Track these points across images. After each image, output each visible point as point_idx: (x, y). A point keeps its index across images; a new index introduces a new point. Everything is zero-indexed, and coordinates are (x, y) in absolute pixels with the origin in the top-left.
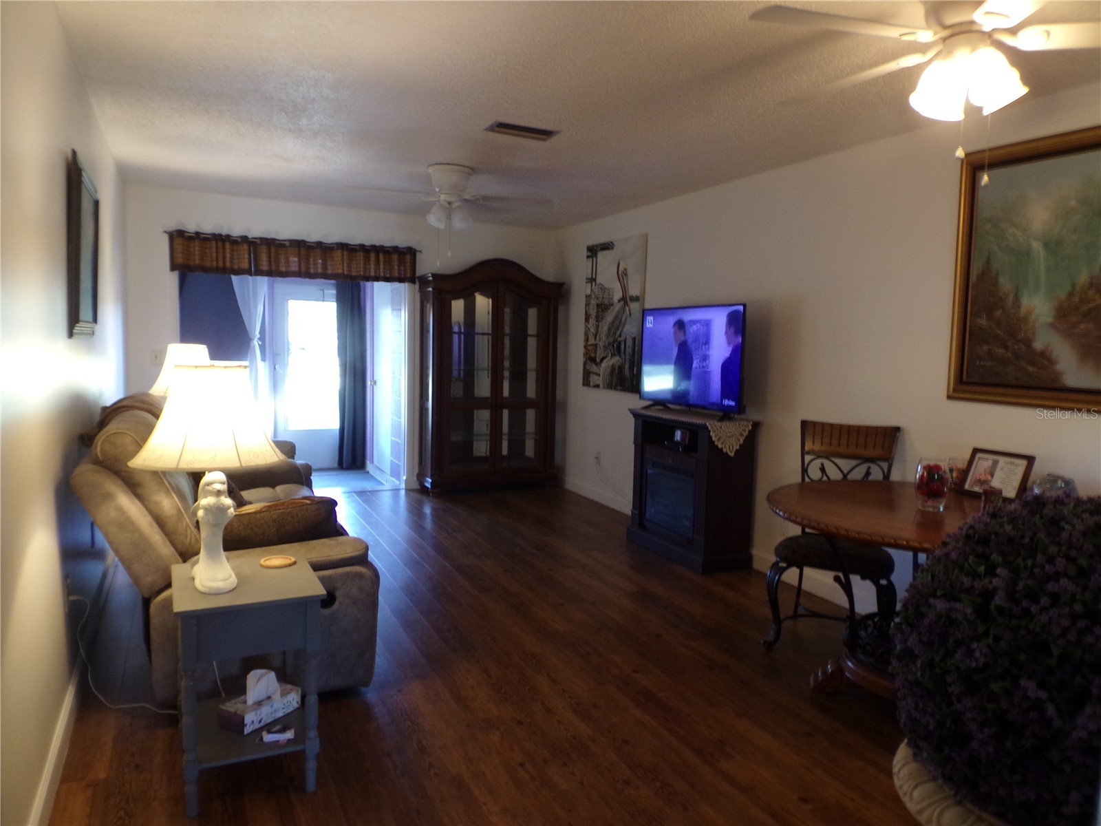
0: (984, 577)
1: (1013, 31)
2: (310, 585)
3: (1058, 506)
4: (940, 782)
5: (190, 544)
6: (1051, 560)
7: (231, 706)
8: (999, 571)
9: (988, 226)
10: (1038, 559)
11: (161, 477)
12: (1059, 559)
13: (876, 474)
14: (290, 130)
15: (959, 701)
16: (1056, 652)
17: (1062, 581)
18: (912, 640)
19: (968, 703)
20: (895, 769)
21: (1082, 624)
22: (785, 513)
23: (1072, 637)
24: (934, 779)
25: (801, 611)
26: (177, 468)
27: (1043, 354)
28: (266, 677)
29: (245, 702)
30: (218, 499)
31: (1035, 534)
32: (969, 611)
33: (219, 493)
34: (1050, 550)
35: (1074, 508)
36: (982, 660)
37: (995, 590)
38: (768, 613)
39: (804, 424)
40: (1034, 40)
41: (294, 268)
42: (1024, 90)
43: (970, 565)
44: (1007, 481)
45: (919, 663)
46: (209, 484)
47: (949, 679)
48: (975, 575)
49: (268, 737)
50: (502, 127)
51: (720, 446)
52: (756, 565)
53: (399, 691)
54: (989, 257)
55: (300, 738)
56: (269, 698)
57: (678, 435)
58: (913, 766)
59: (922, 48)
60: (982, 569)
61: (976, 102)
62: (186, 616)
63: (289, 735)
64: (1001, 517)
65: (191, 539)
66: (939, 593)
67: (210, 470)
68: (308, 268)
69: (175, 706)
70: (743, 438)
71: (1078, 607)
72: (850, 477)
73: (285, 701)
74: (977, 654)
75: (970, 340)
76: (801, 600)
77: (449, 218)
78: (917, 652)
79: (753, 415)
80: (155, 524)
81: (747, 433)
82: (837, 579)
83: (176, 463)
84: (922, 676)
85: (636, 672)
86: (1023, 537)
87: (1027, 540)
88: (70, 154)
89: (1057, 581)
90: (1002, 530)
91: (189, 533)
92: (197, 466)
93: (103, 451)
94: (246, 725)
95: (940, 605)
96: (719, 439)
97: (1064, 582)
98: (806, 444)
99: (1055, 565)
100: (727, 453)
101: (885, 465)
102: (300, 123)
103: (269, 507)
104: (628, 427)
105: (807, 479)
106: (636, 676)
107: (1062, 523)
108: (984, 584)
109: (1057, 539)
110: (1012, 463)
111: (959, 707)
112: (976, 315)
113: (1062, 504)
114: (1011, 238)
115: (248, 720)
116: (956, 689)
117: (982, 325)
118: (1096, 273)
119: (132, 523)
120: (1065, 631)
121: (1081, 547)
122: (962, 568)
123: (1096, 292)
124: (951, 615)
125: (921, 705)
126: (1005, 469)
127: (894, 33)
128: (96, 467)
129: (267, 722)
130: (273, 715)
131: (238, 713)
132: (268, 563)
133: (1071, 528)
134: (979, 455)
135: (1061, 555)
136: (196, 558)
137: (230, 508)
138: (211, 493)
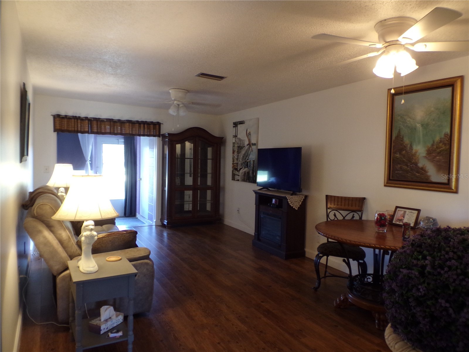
0: (422, 260)
1: (413, 44)
2: (129, 269)
3: (446, 232)
4: (405, 341)
5: (74, 252)
6: (447, 253)
7: (95, 322)
8: (428, 258)
9: (399, 118)
10: (442, 252)
11: (61, 222)
12: (451, 253)
13: (357, 217)
14: (112, 74)
15: (414, 309)
16: (452, 288)
17: (452, 261)
18: (394, 285)
19: (418, 309)
20: (386, 337)
21: (461, 277)
22: (324, 234)
23: (457, 282)
24: (403, 340)
25: (327, 274)
26: (75, 219)
27: (422, 169)
28: (109, 309)
29: (100, 320)
30: (91, 232)
31: (440, 243)
32: (417, 273)
33: (92, 230)
34: (446, 249)
35: (453, 233)
36: (423, 292)
37: (427, 265)
38: (315, 276)
39: (327, 196)
40: (421, 48)
41: (108, 131)
42: (417, 67)
43: (415, 255)
44: (410, 219)
45: (397, 294)
46: (87, 226)
48: (418, 260)
49: (111, 335)
50: (203, 75)
51: (292, 206)
52: (307, 255)
53: (163, 313)
54: (400, 129)
55: (125, 335)
56: (110, 318)
57: (274, 201)
58: (394, 335)
59: (378, 50)
60: (420, 257)
61: (398, 71)
62: (78, 283)
63: (120, 334)
64: (425, 236)
65: (74, 250)
66: (404, 267)
68: (114, 131)
70: (301, 202)
71: (459, 271)
72: (346, 218)
73: (117, 319)
74: (421, 290)
75: (393, 163)
76: (328, 270)
77: (178, 110)
78: (396, 290)
79: (305, 193)
80: (59, 244)
81: (302, 200)
82: (344, 261)
83: (74, 217)
84: (398, 300)
85: (263, 302)
86: (435, 244)
87: (437, 246)
88: (22, 84)
89: (450, 261)
90: (426, 241)
91: (73, 247)
92: (81, 219)
93: (36, 212)
94: (102, 330)
95: (405, 271)
96: (291, 203)
97: (453, 261)
98: (328, 204)
99: (449, 255)
100: (294, 208)
101: (360, 213)
102: (117, 72)
103: (108, 235)
104: (252, 199)
105: (329, 220)
106: (263, 304)
107: (450, 239)
108: (422, 263)
109: (448, 245)
110: (411, 212)
111: (414, 311)
112: (395, 153)
113: (448, 231)
114: (408, 122)
115: (102, 328)
116: (413, 304)
117: (397, 157)
118: (443, 136)
119: (50, 243)
120: (455, 280)
121: (458, 248)
122: (412, 257)
123: (443, 144)
124: (410, 275)
125: (398, 311)
126: (409, 215)
127: (367, 44)
128: (34, 219)
129: (111, 328)
130: (112, 325)
131: (98, 325)
132: (110, 259)
133: (454, 240)
134: (398, 209)
135: (451, 251)
136: (80, 258)
137: (95, 236)
138: (88, 230)
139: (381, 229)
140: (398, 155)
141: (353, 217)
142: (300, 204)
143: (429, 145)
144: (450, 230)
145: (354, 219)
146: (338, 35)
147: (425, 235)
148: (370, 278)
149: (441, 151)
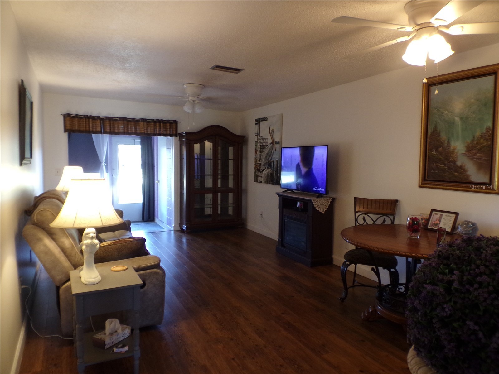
0: (448, 274)
1: (448, 27)
2: (135, 279)
3: (479, 242)
4: (430, 366)
5: (78, 260)
6: (478, 267)
7: (99, 336)
8: (455, 272)
9: (435, 111)
10: (472, 266)
11: (64, 231)
12: (482, 266)
13: (388, 221)
15: (439, 331)
16: (482, 309)
17: (483, 276)
18: (416, 303)
19: (443, 331)
20: (409, 361)
21: (493, 296)
22: (350, 240)
23: (489, 301)
24: (427, 365)
25: (356, 284)
26: (73, 227)
27: (461, 167)
28: (114, 322)
29: (105, 334)
30: (92, 241)
31: (470, 255)
32: (442, 290)
33: (92, 238)
34: (477, 262)
35: (486, 243)
36: (449, 312)
37: (453, 280)
38: (342, 285)
39: (355, 198)
40: (456, 31)
41: (122, 130)
42: (453, 52)
43: (441, 269)
44: (446, 224)
45: (420, 313)
46: (87, 234)
47: (434, 321)
48: (444, 274)
49: (116, 350)
50: (218, 67)
51: (318, 209)
52: (335, 262)
53: (175, 326)
55: (131, 350)
56: (116, 331)
57: (299, 203)
58: (417, 359)
59: (408, 34)
60: (447, 271)
61: (431, 58)
62: (78, 296)
63: (126, 348)
64: (454, 247)
65: (78, 259)
66: (428, 282)
67: (88, 228)
68: (128, 130)
69: (72, 336)
70: (328, 205)
71: (491, 288)
72: (376, 223)
73: (124, 332)
74: (447, 310)
75: (428, 161)
76: (356, 278)
77: (194, 107)
78: (418, 309)
79: (332, 195)
80: (62, 252)
81: (329, 203)
82: (373, 269)
83: (73, 224)
84: (421, 320)
85: (283, 314)
86: (464, 256)
87: (466, 258)
88: (20, 82)
89: (481, 276)
90: (455, 252)
91: (77, 256)
92: (82, 226)
93: (37, 219)
94: (106, 345)
95: (429, 287)
96: (317, 206)
97: (484, 276)
98: (357, 208)
99: (480, 269)
100: (321, 212)
101: (392, 217)
102: (125, 66)
103: (114, 242)
104: (276, 201)
105: (357, 224)
106: (283, 316)
107: (482, 250)
108: (448, 278)
109: (480, 257)
110: (448, 216)
111: (439, 333)
112: (431, 150)
113: (481, 240)
114: (446, 116)
115: (106, 343)
116: (437, 325)
117: (434, 154)
118: (484, 131)
119: (51, 252)
120: (486, 299)
121: (491, 261)
122: (438, 270)
123: (484, 140)
124: (434, 292)
125: (421, 333)
126: (446, 219)
127: (395, 28)
128: (34, 226)
129: (116, 343)
130: (118, 340)
131: (102, 339)
132: (115, 269)
133: (486, 252)
134: (434, 212)
135: (482, 264)
136: (82, 268)
137: (97, 244)
138: (89, 238)
139: (413, 235)
140: (434, 153)
141: (384, 221)
142: (327, 207)
143: (469, 141)
144: (483, 239)
145: (386, 223)
146: (363, 18)
147: (454, 244)
148: (402, 289)
149: (482, 148)
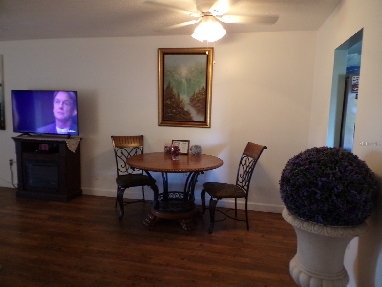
13: (139, 152)
27: (187, 112)
39: (112, 137)
51: (70, 149)
70: (77, 145)
72: (131, 154)
75: (165, 107)
81: (78, 143)
96: (70, 146)
101: (141, 148)
105: (117, 157)
110: (184, 143)
112: (166, 100)
117: (168, 103)
118: (201, 89)
123: (201, 95)
126: (182, 145)
134: (174, 142)
140: (169, 102)
141: (136, 152)
142: (77, 147)
143: (192, 95)
149: (199, 100)
